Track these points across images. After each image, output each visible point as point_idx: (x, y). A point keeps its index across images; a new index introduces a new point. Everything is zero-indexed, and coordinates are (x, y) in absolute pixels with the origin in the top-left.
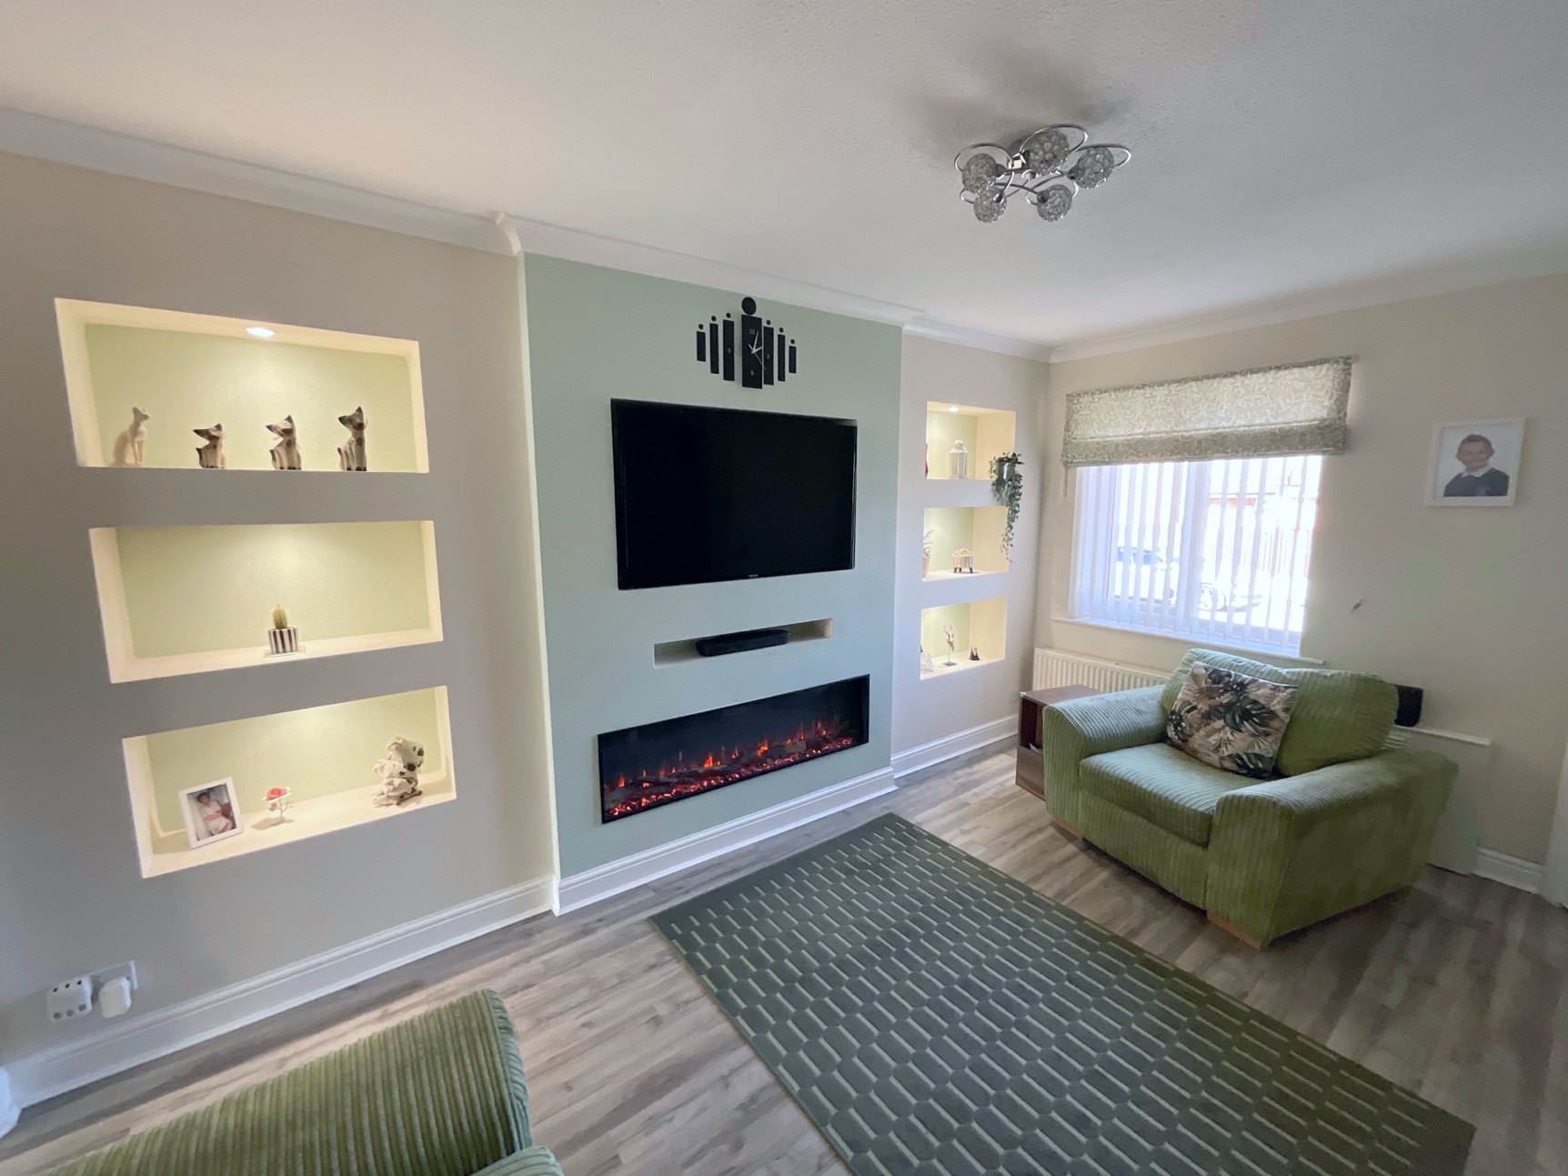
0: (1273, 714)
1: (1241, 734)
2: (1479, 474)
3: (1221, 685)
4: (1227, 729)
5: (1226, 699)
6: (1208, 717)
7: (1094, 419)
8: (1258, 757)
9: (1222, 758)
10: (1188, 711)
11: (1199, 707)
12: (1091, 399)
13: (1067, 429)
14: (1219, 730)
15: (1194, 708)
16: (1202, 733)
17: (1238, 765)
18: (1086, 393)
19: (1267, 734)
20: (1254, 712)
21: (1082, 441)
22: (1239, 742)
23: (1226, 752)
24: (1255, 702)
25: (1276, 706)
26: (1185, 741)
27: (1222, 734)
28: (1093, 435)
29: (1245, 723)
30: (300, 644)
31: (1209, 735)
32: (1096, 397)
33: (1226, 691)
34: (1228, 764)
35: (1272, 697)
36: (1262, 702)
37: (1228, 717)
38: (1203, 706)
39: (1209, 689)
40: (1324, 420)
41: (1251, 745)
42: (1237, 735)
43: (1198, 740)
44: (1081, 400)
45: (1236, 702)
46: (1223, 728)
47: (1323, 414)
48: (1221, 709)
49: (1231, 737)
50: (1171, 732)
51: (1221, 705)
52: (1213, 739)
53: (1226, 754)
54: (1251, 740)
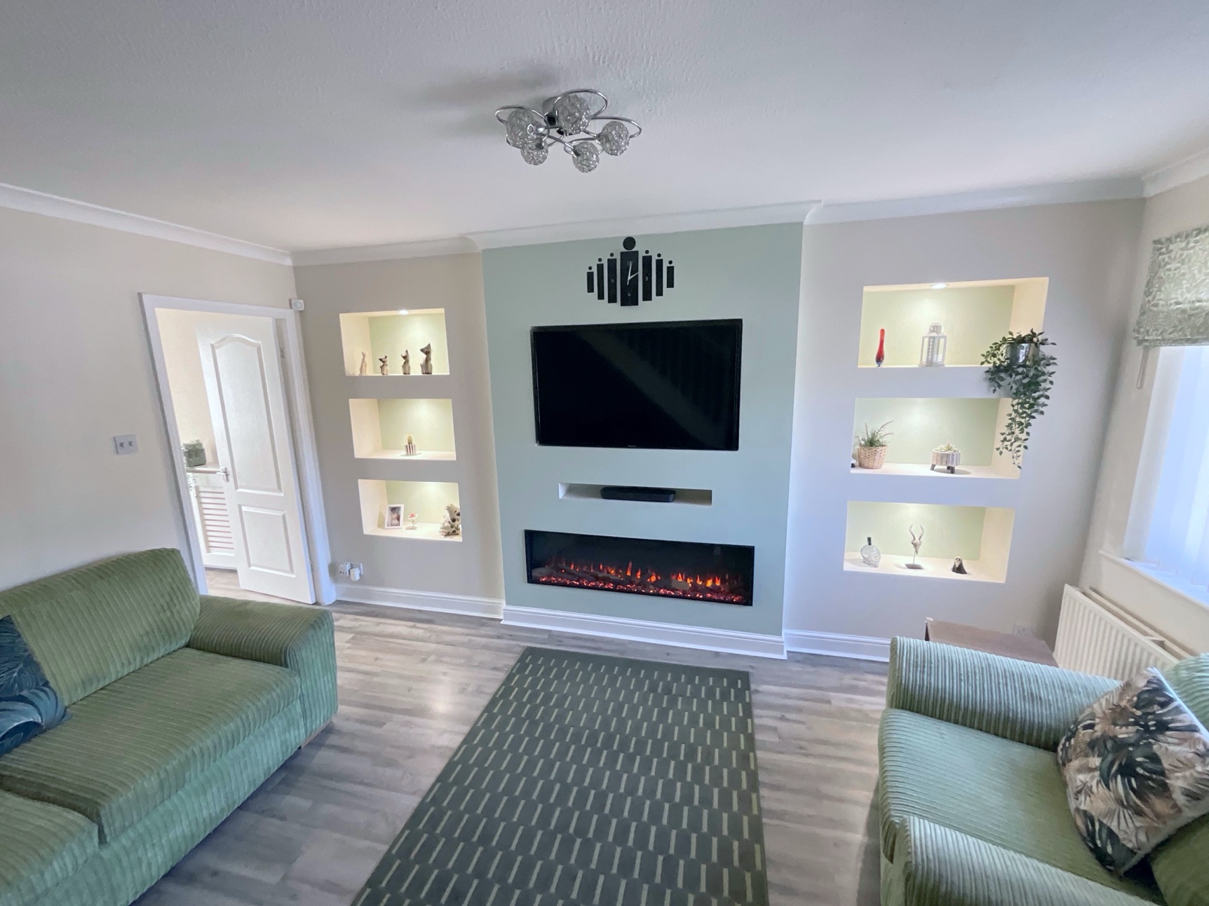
0: (1164, 790)
1: (1106, 791)
3: (1139, 713)
4: (1097, 773)
5: (1125, 733)
6: (1094, 746)
8: (1111, 834)
9: (1077, 811)
11: (1097, 728)
12: (1183, 245)
13: (1148, 293)
14: (1091, 771)
15: (1093, 726)
16: (1079, 763)
17: (1086, 830)
18: (1178, 236)
19: (1139, 813)
20: (1140, 771)
22: (1101, 800)
23: (1084, 804)
24: (1155, 759)
25: (1178, 782)
26: (1064, 763)
27: (1088, 778)
28: (1180, 300)
29: (1119, 777)
30: (417, 452)
31: (1082, 770)
32: (1192, 240)
33: (1136, 723)
34: (1079, 821)
35: (1189, 765)
36: (1164, 763)
37: (1110, 758)
38: (1100, 729)
39: (1124, 709)
41: (1110, 814)
42: (1102, 789)
43: (1072, 770)
44: (1171, 247)
45: (1132, 745)
46: (1096, 770)
48: (1109, 744)
49: (1094, 789)
50: (1061, 744)
51: (1117, 738)
52: (1082, 780)
54: (1113, 805)
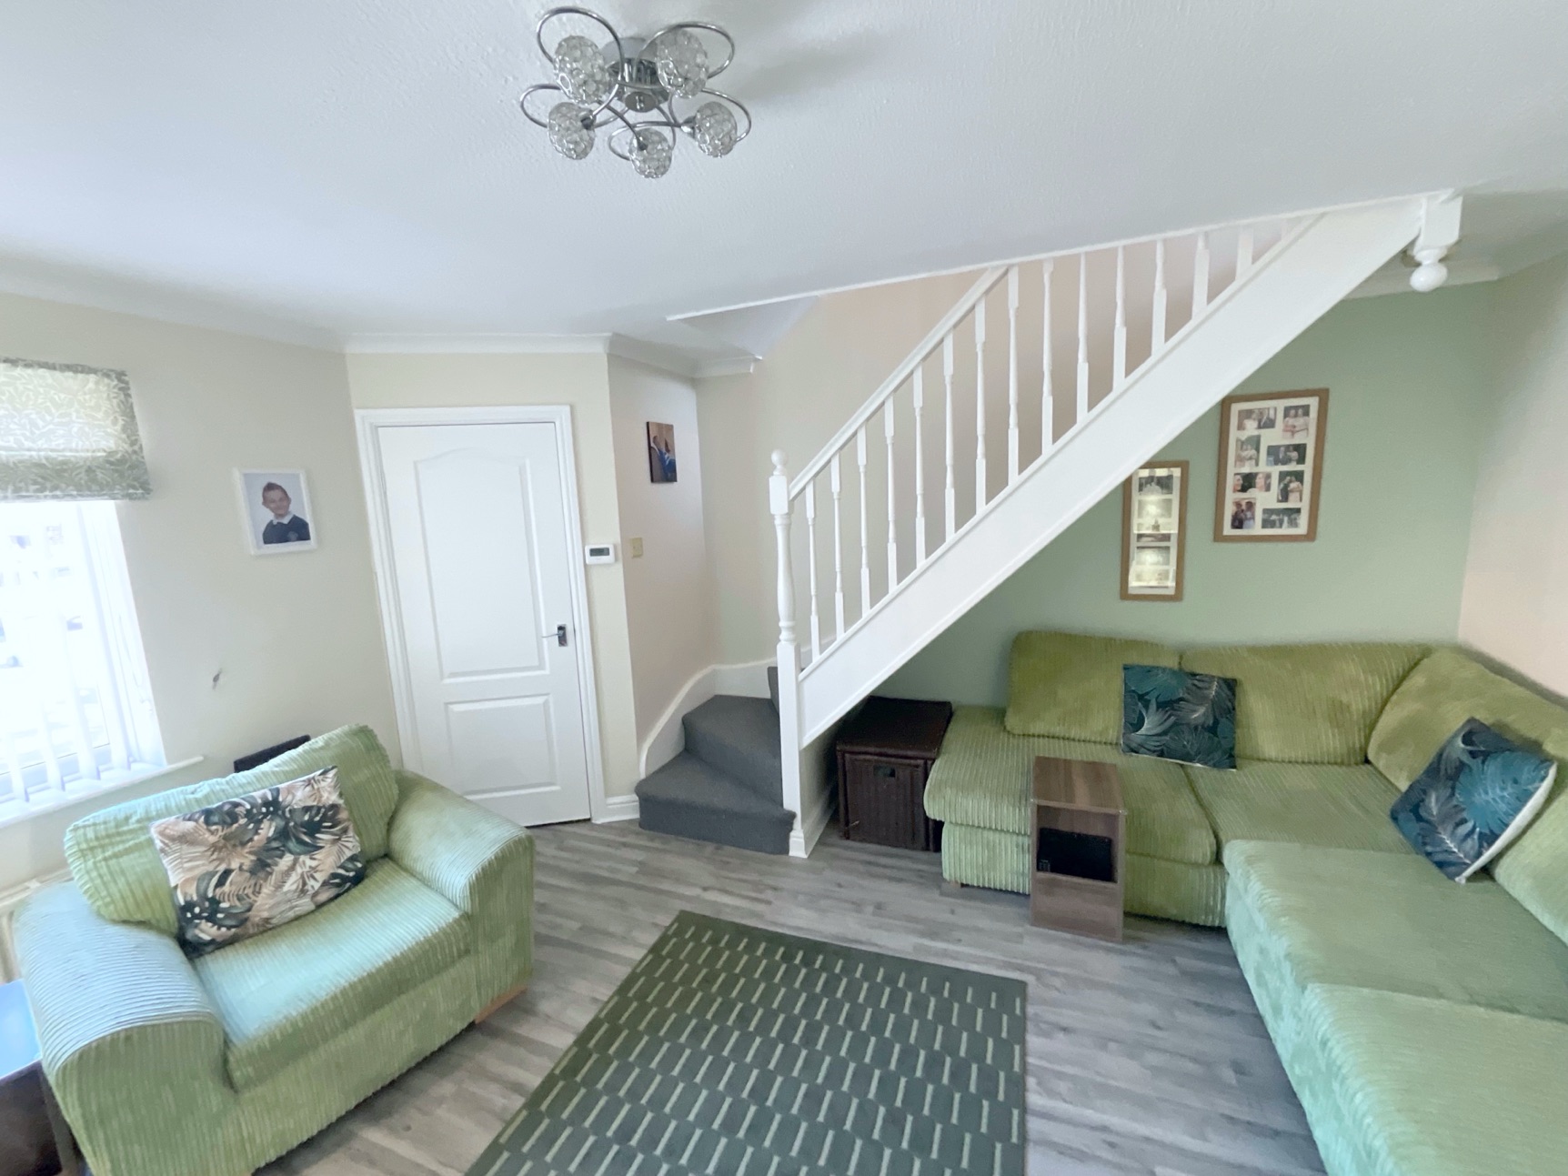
0: (334, 807)
1: (323, 850)
2: (286, 521)
4: (302, 858)
5: (268, 829)
6: (262, 866)
8: (353, 859)
9: (315, 894)
10: (221, 883)
11: (235, 865)
14: (292, 868)
15: (227, 873)
16: (267, 890)
17: (338, 885)
19: (345, 831)
20: (317, 819)
22: (328, 859)
23: (314, 885)
24: (307, 809)
25: (330, 797)
26: (242, 921)
27: (299, 870)
29: (318, 835)
31: (279, 886)
33: (257, 822)
34: (323, 897)
35: (317, 793)
36: (310, 803)
37: (292, 844)
38: (241, 860)
39: (226, 838)
40: (111, 453)
41: (341, 852)
42: (319, 855)
43: (265, 904)
45: (287, 824)
46: (295, 862)
47: (111, 444)
48: (273, 845)
49: (314, 863)
50: (206, 931)
51: (269, 840)
52: (291, 884)
53: (317, 886)
54: (335, 848)
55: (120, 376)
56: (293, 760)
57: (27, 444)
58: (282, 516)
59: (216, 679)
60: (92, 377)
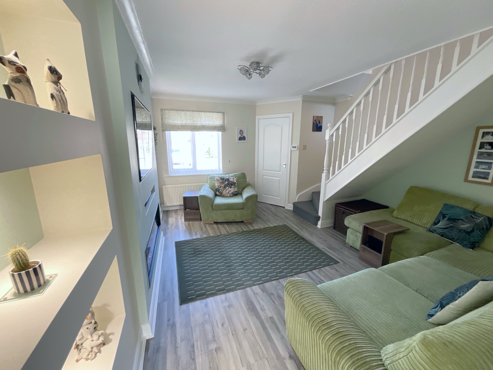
0: (235, 183)
2: (242, 137)
3: (224, 180)
5: (227, 183)
6: (225, 187)
7: (170, 118)
8: (236, 191)
9: (230, 194)
10: (220, 188)
11: (222, 186)
12: (169, 112)
13: (162, 119)
14: (228, 189)
15: (221, 186)
16: (225, 191)
17: (233, 194)
18: (167, 110)
19: (236, 187)
20: (233, 184)
21: (167, 124)
22: (232, 190)
23: (230, 193)
24: (232, 182)
25: (235, 181)
26: (221, 194)
27: (229, 190)
28: (171, 122)
29: (232, 186)
31: (226, 191)
32: (170, 111)
33: (226, 181)
34: (231, 195)
35: (234, 180)
36: (232, 181)
37: (229, 186)
38: (223, 185)
39: (222, 182)
40: (221, 125)
41: (234, 190)
42: (232, 189)
43: (224, 193)
44: (165, 111)
45: (229, 183)
46: (229, 188)
47: (221, 123)
48: (227, 185)
50: (218, 193)
51: (226, 184)
52: (227, 191)
53: (231, 193)
54: (234, 189)
55: (224, 113)
56: (233, 175)
57: (213, 124)
58: (242, 136)
59: (230, 161)
60: (221, 113)
